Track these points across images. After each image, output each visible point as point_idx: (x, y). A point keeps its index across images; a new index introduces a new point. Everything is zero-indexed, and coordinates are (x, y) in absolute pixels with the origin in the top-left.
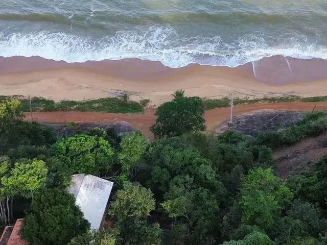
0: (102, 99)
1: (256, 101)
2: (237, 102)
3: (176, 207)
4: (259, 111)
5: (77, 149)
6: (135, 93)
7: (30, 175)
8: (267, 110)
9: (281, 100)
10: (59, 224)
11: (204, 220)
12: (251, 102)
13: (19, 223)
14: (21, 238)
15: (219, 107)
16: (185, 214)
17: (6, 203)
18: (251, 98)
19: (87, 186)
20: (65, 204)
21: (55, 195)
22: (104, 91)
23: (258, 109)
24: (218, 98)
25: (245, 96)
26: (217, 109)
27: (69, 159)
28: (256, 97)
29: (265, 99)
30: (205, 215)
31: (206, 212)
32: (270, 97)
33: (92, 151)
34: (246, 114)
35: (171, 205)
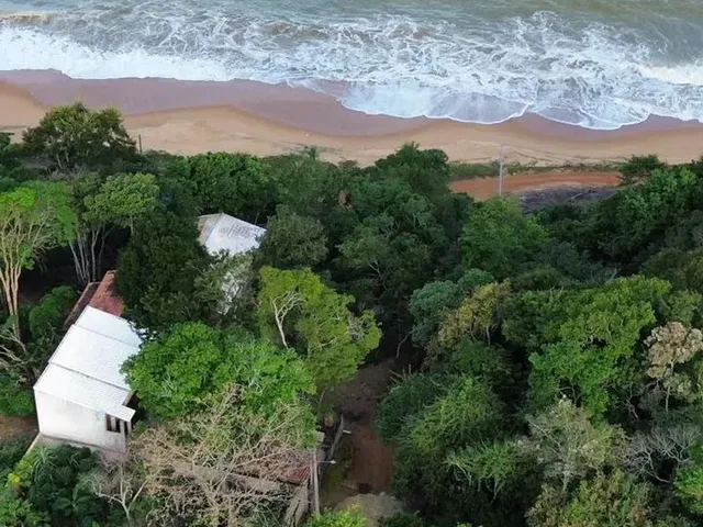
0: (272, 157)
1: (550, 168)
2: (514, 169)
3: (359, 251)
4: (555, 186)
5: (209, 169)
6: (332, 151)
7: (131, 192)
8: (568, 184)
9: (597, 168)
10: (171, 263)
11: (403, 272)
12: (540, 170)
13: (109, 277)
14: (112, 296)
15: (483, 176)
16: (374, 264)
17: (90, 248)
18: (540, 164)
19: (223, 230)
20: (184, 236)
21: (168, 222)
22: (275, 145)
23: (553, 181)
24: (482, 162)
25: (529, 160)
26: (478, 180)
27: (195, 184)
28: (550, 164)
29: (568, 166)
30: (406, 266)
31: (409, 263)
32: (576, 162)
33: (232, 174)
34: (527, 189)
35: (352, 249)
